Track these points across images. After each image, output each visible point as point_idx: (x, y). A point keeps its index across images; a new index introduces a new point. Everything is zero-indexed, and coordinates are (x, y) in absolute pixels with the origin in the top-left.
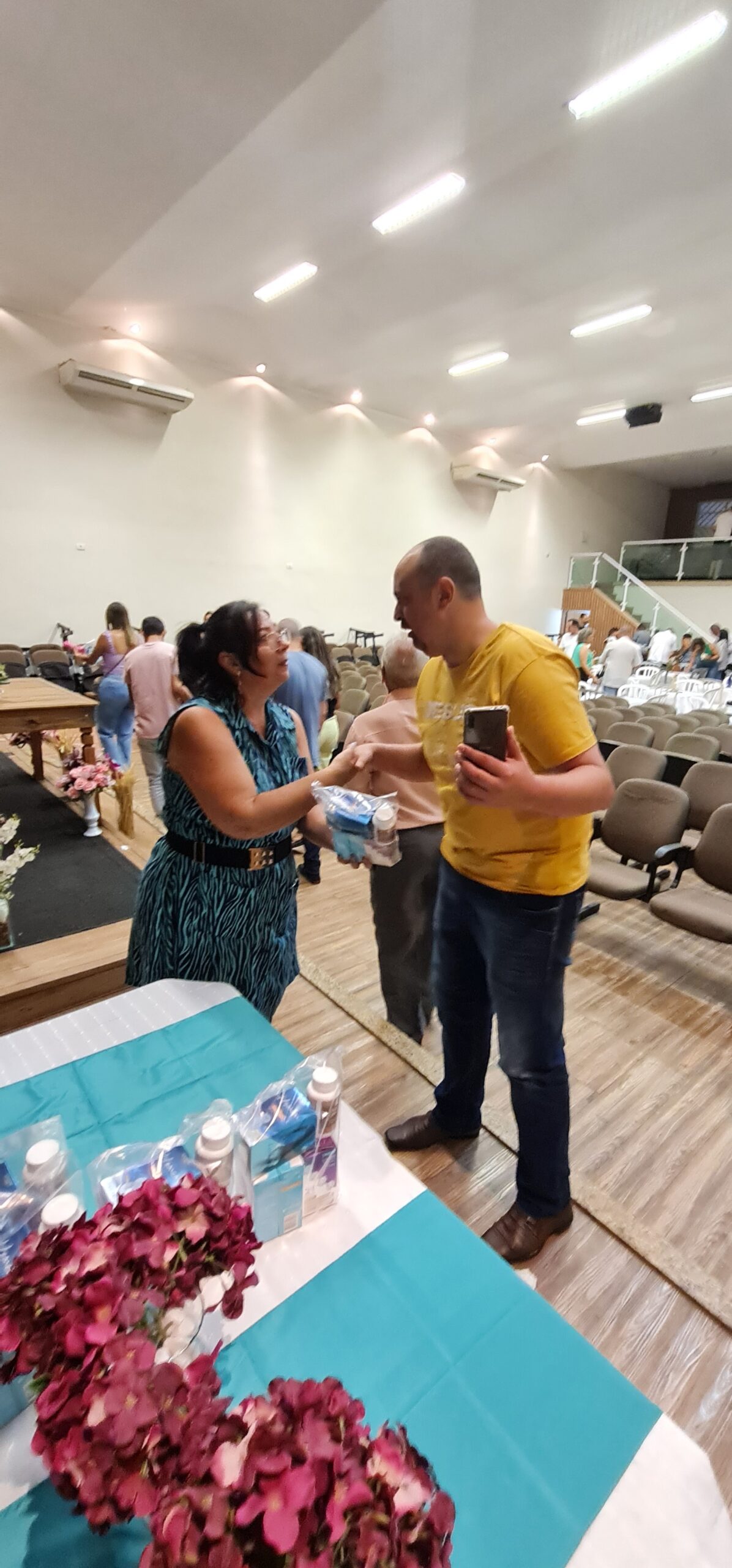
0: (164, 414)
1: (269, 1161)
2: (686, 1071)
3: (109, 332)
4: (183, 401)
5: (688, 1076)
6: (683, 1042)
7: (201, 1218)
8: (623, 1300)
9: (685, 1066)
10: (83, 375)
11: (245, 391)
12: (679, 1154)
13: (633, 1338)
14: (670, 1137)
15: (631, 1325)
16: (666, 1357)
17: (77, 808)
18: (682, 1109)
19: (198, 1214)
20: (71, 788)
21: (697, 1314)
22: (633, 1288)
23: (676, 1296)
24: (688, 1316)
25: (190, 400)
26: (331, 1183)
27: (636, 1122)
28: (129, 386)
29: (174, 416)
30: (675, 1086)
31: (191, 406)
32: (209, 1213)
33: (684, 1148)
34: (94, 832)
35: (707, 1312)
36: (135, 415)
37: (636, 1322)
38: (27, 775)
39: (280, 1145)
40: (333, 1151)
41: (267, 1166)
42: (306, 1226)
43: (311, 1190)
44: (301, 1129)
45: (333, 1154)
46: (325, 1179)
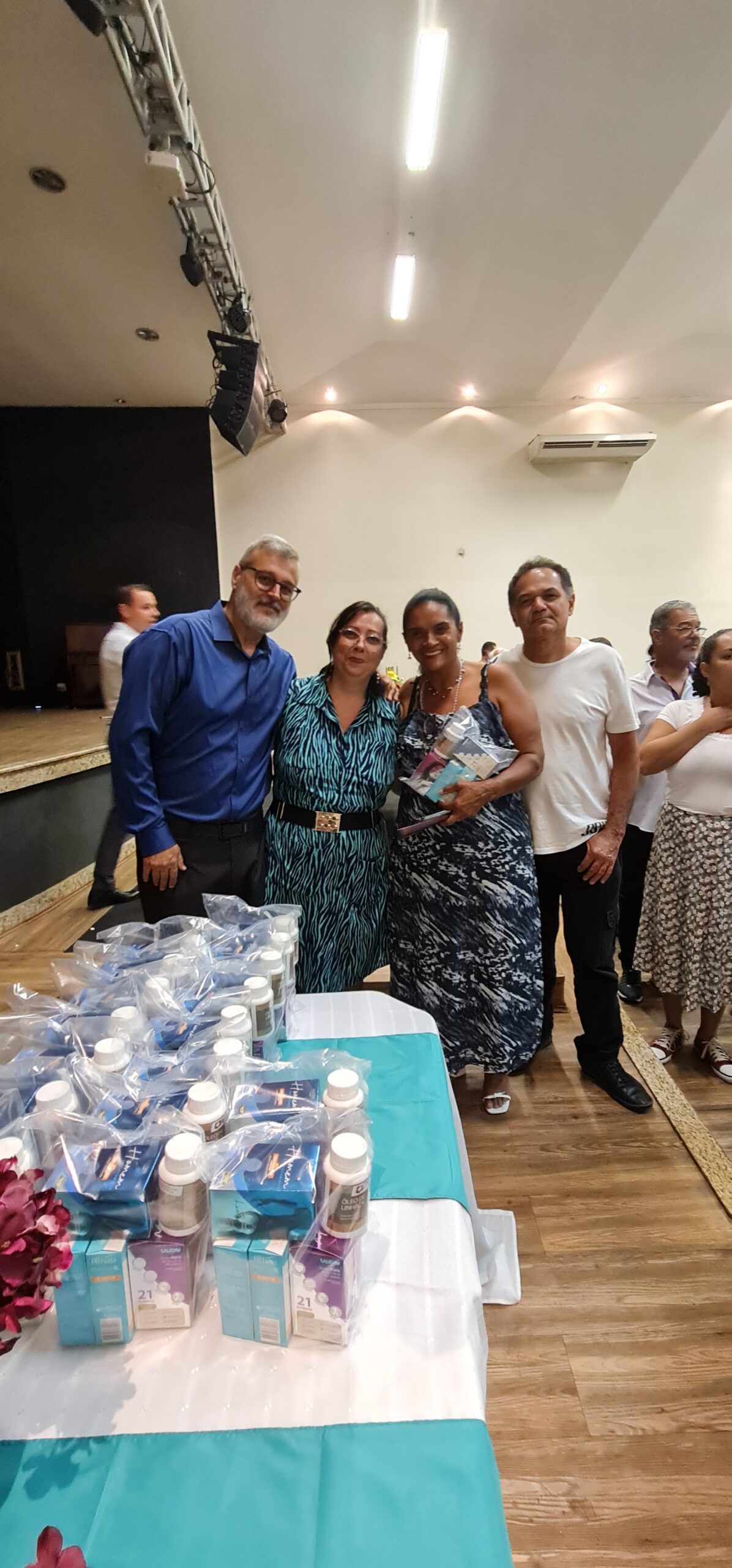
0: (626, 463)
3: (576, 401)
4: (645, 445)
10: (547, 445)
11: (720, 416)
25: (652, 442)
28: (591, 444)
29: (635, 463)
36: (594, 472)
39: (255, 1210)
40: (336, 1263)
41: (235, 1230)
42: (291, 1354)
43: (306, 1302)
44: (283, 1202)
45: (336, 1267)
46: (323, 1296)
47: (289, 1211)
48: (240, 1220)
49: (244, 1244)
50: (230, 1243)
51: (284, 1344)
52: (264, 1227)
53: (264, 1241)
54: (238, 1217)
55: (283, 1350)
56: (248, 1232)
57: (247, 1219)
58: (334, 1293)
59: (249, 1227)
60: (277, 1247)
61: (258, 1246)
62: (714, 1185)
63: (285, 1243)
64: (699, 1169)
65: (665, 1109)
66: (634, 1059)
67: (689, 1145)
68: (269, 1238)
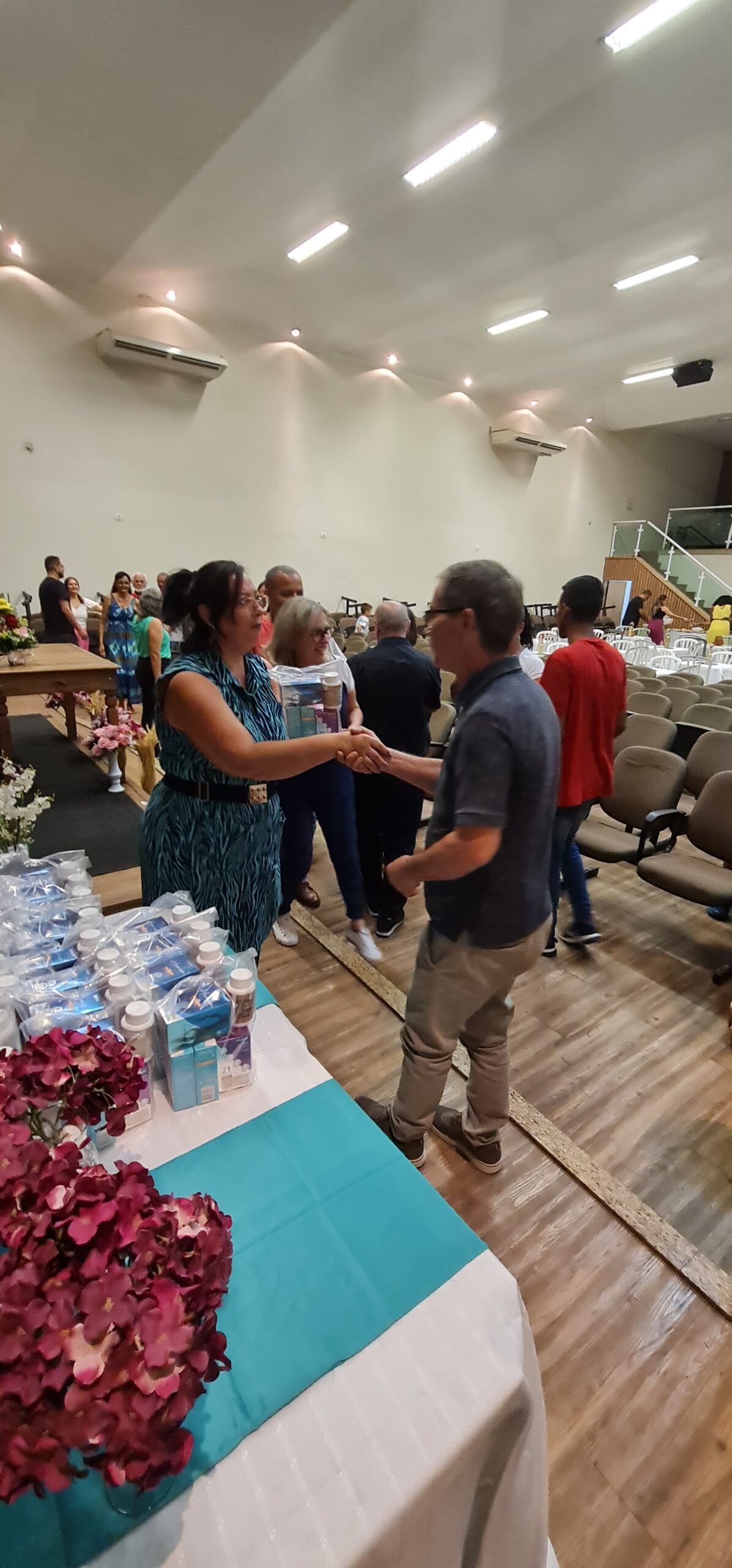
0: (200, 383)
1: (185, 1039)
2: (656, 1023)
3: (144, 300)
4: (217, 369)
5: (657, 1027)
6: (659, 997)
7: (93, 1057)
8: (547, 1209)
9: (656, 1019)
10: (120, 344)
11: (281, 356)
12: (635, 1095)
13: (550, 1239)
14: (628, 1081)
15: (551, 1229)
16: (579, 1255)
17: (103, 766)
18: (644, 1056)
19: (91, 1053)
20: (96, 746)
21: (615, 1223)
22: (559, 1199)
23: (599, 1208)
24: (605, 1226)
25: (224, 367)
26: (246, 1066)
27: (598, 1065)
28: (163, 355)
29: (209, 384)
30: (642, 1036)
31: (226, 371)
32: (99, 1053)
33: (641, 1091)
34: (118, 788)
35: (623, 1223)
36: (170, 383)
37: (555, 1227)
38: (64, 736)
39: (195, 1027)
40: (246, 1038)
41: (184, 1044)
42: (222, 1100)
43: (227, 1070)
44: (214, 1016)
45: (246, 1041)
46: (239, 1061)
47: (216, 1020)
48: (187, 1036)
49: (190, 1050)
50: (181, 1052)
51: (217, 1098)
52: (200, 1036)
53: (202, 1044)
54: (185, 1035)
55: (217, 1102)
56: (192, 1042)
57: (192, 1034)
58: (245, 1057)
59: (192, 1038)
60: (212, 1043)
61: (197, 1048)
62: (364, 980)
63: (214, 1040)
64: (353, 974)
65: (326, 946)
66: (298, 921)
67: (345, 963)
68: (203, 1041)
